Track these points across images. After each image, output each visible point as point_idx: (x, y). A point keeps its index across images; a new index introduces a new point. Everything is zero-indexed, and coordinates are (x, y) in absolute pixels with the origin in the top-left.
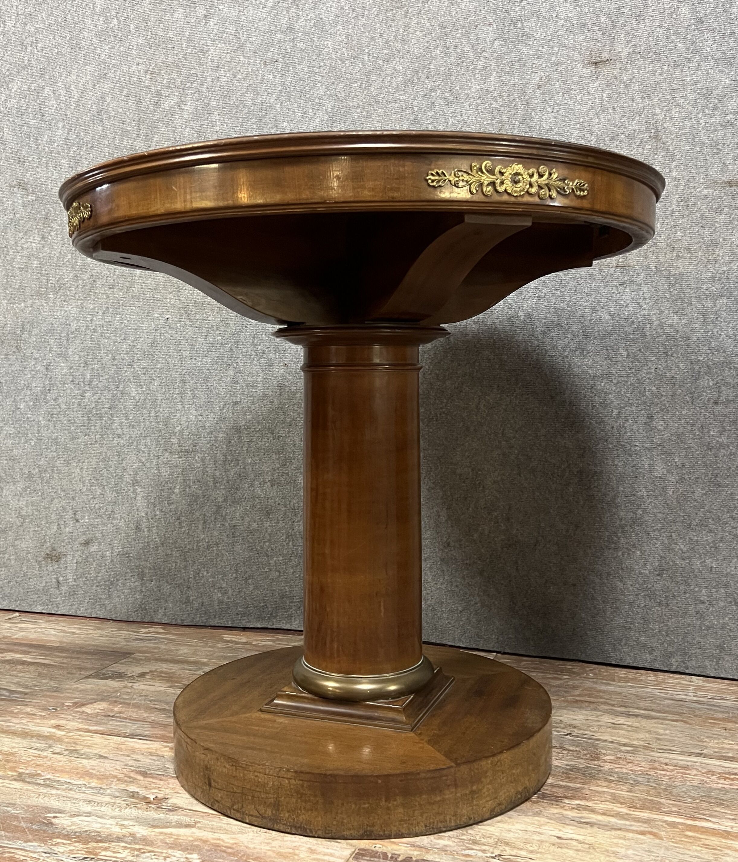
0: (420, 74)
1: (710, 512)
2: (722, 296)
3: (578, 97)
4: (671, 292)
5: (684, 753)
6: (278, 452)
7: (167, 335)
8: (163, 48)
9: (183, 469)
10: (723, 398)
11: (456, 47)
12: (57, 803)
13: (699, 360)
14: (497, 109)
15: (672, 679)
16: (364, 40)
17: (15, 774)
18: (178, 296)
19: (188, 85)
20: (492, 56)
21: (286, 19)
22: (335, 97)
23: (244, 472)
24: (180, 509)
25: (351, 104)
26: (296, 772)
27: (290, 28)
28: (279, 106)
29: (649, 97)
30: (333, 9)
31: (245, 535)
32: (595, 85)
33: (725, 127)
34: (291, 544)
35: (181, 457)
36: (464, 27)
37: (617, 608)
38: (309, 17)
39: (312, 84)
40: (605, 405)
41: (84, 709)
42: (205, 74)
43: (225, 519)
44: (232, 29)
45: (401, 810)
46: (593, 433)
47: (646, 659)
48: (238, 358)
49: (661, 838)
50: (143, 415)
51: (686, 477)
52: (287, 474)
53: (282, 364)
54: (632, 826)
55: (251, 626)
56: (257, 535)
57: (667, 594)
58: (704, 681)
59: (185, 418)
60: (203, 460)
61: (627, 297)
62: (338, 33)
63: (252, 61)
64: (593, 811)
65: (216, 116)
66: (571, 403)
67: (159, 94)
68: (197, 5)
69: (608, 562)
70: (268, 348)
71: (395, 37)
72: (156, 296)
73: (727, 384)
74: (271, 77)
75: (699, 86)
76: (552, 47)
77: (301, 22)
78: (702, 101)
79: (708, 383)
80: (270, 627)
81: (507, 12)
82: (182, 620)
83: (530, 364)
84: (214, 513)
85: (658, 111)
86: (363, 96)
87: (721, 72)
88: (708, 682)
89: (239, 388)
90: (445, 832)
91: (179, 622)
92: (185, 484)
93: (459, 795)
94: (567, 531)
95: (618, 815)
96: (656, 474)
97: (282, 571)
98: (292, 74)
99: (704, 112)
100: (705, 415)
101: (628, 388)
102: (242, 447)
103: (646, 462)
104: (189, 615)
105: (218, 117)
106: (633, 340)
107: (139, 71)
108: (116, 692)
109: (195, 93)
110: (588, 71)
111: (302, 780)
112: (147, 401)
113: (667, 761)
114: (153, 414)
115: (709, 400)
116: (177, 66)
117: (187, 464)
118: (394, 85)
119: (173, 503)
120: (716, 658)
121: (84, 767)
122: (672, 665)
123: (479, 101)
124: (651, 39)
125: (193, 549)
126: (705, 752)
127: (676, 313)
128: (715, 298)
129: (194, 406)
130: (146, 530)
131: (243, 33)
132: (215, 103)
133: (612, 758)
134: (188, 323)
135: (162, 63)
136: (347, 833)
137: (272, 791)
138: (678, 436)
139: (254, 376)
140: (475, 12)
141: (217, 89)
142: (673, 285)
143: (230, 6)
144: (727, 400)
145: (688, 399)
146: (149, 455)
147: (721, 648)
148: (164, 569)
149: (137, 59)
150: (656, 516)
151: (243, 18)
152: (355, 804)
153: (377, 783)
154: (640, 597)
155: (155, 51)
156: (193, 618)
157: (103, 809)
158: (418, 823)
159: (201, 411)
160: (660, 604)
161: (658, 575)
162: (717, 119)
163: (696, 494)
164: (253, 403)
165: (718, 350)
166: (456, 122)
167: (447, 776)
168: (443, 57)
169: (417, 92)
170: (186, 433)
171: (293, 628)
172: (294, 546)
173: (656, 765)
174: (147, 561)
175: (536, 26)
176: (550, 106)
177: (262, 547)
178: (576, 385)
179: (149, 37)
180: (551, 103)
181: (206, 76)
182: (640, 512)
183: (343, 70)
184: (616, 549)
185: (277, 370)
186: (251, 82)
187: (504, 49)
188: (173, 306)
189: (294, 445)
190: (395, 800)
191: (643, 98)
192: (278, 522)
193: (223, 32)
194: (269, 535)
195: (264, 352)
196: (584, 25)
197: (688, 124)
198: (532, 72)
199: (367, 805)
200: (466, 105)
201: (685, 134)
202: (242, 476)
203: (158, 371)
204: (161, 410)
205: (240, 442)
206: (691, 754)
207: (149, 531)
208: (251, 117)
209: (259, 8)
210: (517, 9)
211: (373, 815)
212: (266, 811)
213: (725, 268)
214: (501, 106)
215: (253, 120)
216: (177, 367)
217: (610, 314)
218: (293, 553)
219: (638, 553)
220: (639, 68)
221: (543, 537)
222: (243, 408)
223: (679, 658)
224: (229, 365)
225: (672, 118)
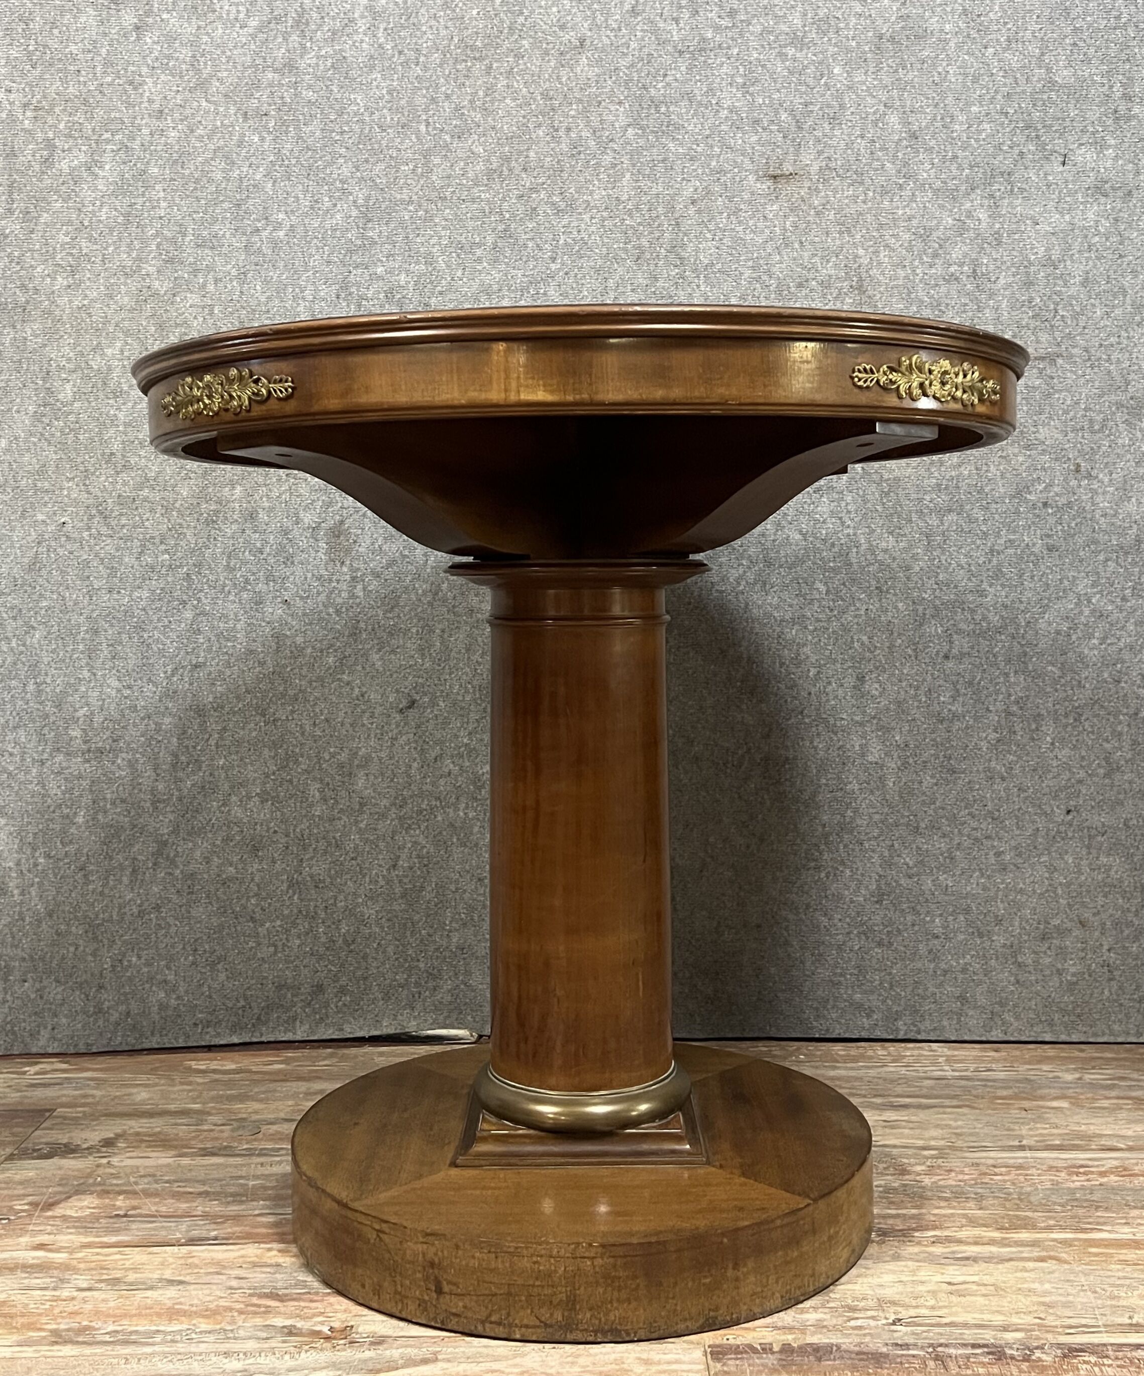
0: (513, 164)
1: (943, 809)
2: (950, 511)
3: (751, 223)
4: (884, 504)
5: (1004, 1149)
6: (275, 745)
7: (61, 551)
8: (59, 71)
9: (93, 782)
10: (955, 651)
11: (569, 129)
12: (171, 1366)
13: (923, 599)
14: (632, 227)
15: (910, 1051)
16: (420, 101)
17: (43, 1334)
18: (84, 485)
19: (107, 135)
20: (624, 148)
21: (283, 51)
22: (369, 183)
23: (210, 782)
24: (85, 851)
25: (399, 196)
26: (603, 1246)
27: (290, 66)
28: (270, 185)
29: (849, 231)
30: (364, 45)
31: (212, 889)
32: (775, 207)
33: (948, 281)
34: (296, 897)
35: (88, 761)
36: (580, 101)
37: (820, 955)
38: (323, 52)
39: (328, 158)
40: (798, 662)
41: (58, 1211)
42: (138, 121)
43: (173, 862)
44: (185, 53)
45: (752, 1278)
46: (782, 701)
47: (863, 1025)
48: (201, 591)
49: (1066, 1262)
50: (10, 689)
51: (911, 761)
52: (291, 781)
53: (279, 600)
54: (1022, 1252)
55: (222, 1042)
56: (234, 887)
57: (889, 929)
58: (949, 1048)
59: (96, 694)
60: (131, 764)
61: (825, 509)
62: (375, 83)
63: (221, 109)
64: (960, 1242)
65: (158, 192)
66: (749, 658)
67: (50, 145)
68: (122, 6)
69: (806, 888)
70: (254, 574)
71: (471, 102)
72: (39, 484)
73: (959, 632)
74: (256, 139)
75: (915, 222)
76: (712, 147)
77: (310, 59)
78: (918, 245)
79: (936, 630)
80: (255, 1040)
81: (644, 87)
82: (88, 1045)
83: (689, 603)
84: (153, 854)
85: (861, 252)
86: (419, 187)
87: (941, 207)
88: (955, 1049)
89: (202, 641)
90: (802, 1302)
91: (82, 1048)
92: (96, 807)
93: (817, 1245)
94: (748, 847)
95: (992, 1242)
96: (870, 758)
97: (280, 944)
98: (293, 138)
99: (921, 259)
100: (932, 675)
101: (829, 638)
102: (208, 740)
103: (856, 743)
104: (101, 1034)
105: (162, 194)
106: (833, 569)
107: (11, 103)
108: (89, 1175)
109: (119, 150)
110: (765, 186)
111: (613, 1257)
112: (20, 666)
113: (991, 1162)
114: (31, 687)
115: (938, 653)
116: (85, 102)
117: (100, 771)
118: (471, 175)
119: (71, 842)
120: (957, 1014)
121: (158, 1303)
122: (897, 1030)
123: (605, 214)
124: (849, 151)
125: (110, 920)
126: (1024, 1142)
127: (891, 533)
128: (941, 512)
129: (114, 671)
130: (16, 892)
131: (205, 64)
132: (156, 170)
133: (923, 1168)
134: (104, 530)
135: (57, 94)
136: (681, 1327)
137: (563, 1282)
138: (899, 703)
139: (229, 620)
140: (597, 82)
141: (159, 148)
142: (887, 494)
143: (181, 17)
144: (961, 653)
145: (910, 651)
146: (23, 760)
147: (962, 998)
148: (52, 957)
149: (7, 82)
150: (871, 818)
151: (205, 39)
152: (693, 1280)
153: (722, 1243)
154: (852, 936)
155: (43, 73)
156: (110, 1039)
157: (261, 1360)
158: (773, 1294)
159: (128, 681)
160: (880, 944)
161: (877, 902)
162: (938, 270)
163: (925, 784)
164: (228, 665)
165: (948, 585)
166: (569, 241)
167: (803, 1219)
168: (548, 143)
169: (509, 190)
170: (98, 719)
171: (298, 1038)
172: (302, 900)
173: (983, 1169)
174: (17, 947)
175: (687, 113)
176: (710, 231)
177: (245, 907)
178: (757, 634)
179: (31, 48)
180: (712, 227)
181: (139, 125)
182: (849, 813)
183: (384, 143)
184: (818, 868)
185: (271, 610)
186: (221, 143)
187: (642, 142)
188: (76, 503)
189: (303, 734)
190: (745, 1265)
191: (841, 233)
192: (274, 862)
193: (169, 57)
194: (258, 885)
195: (247, 581)
196: (757, 122)
197: (901, 273)
198: (683, 179)
199: (707, 1280)
200: (586, 217)
201: (897, 286)
202: (206, 789)
203: (43, 612)
204: (48, 680)
205: (204, 730)
206: (1011, 1149)
207: (22, 894)
208: (221, 198)
209: (234, 26)
210: (660, 85)
211: (717, 1292)
212: (552, 1315)
213: (953, 473)
214: (639, 224)
215: (226, 205)
216: (81, 605)
217: (801, 532)
218: (300, 912)
219: (848, 872)
220: (835, 191)
221: (712, 857)
222: (209, 674)
223: (908, 1020)
224: (184, 603)
225: (880, 263)
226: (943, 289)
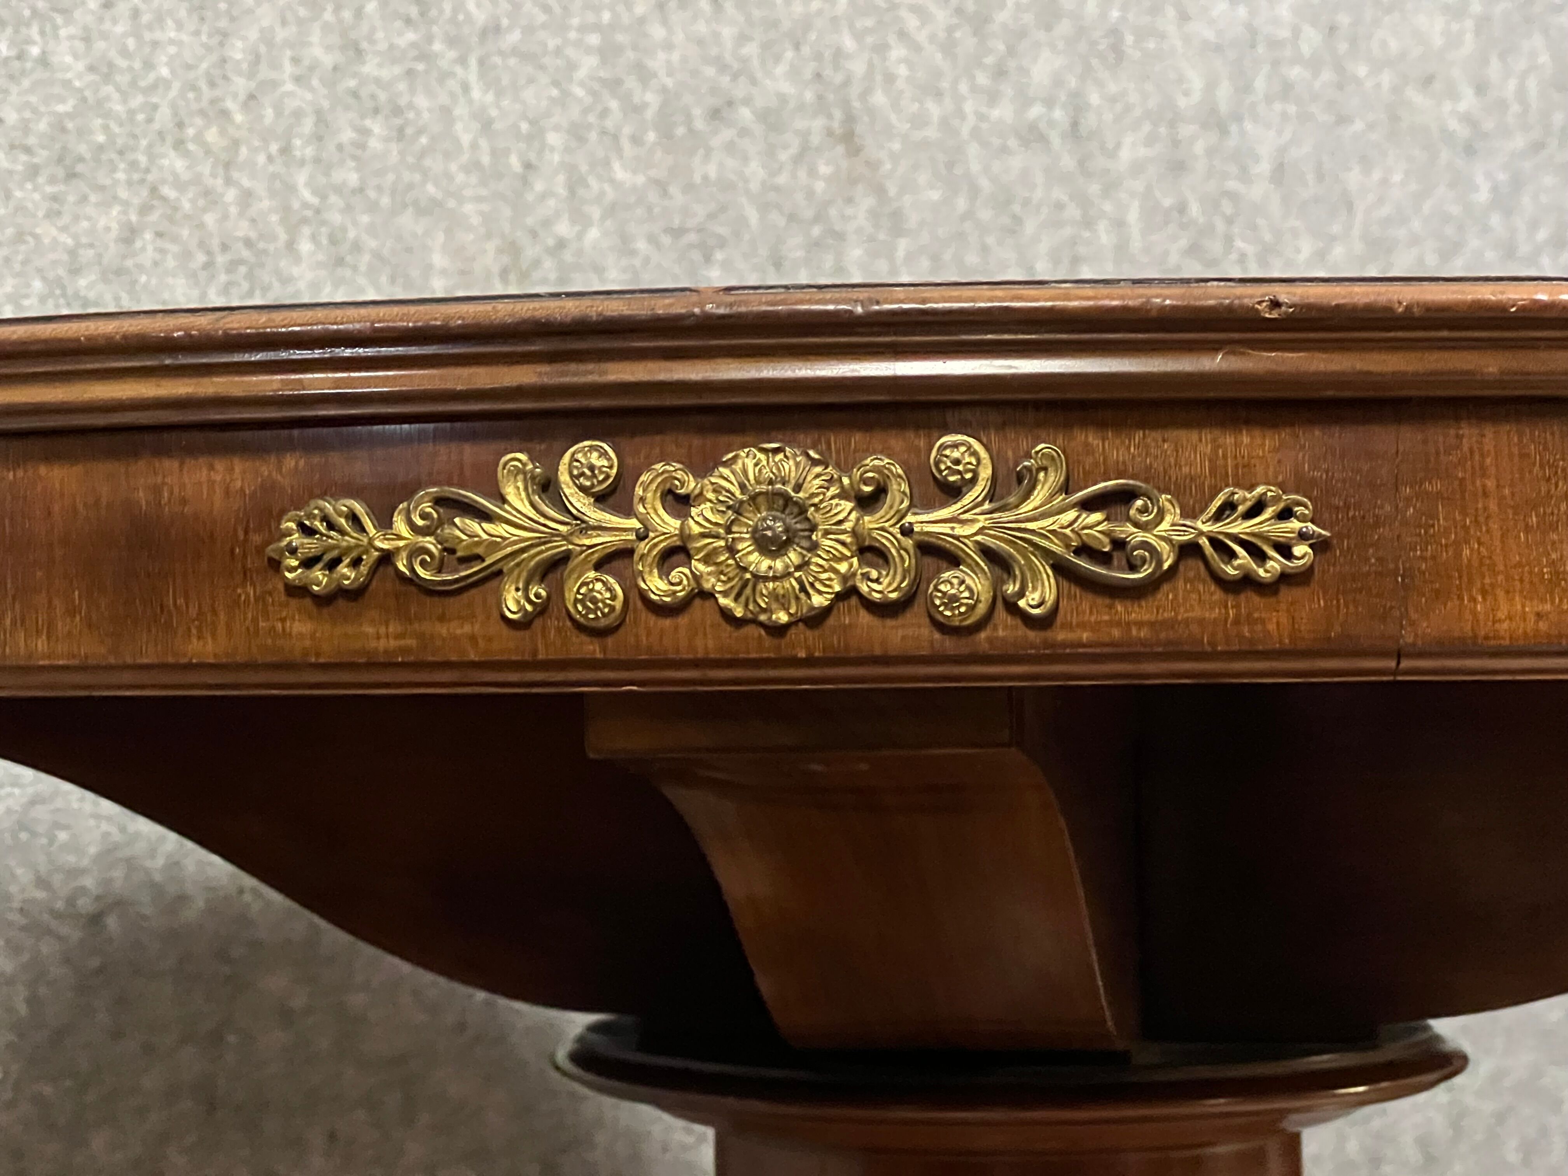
225: (890, 79)
226: (1016, 162)
